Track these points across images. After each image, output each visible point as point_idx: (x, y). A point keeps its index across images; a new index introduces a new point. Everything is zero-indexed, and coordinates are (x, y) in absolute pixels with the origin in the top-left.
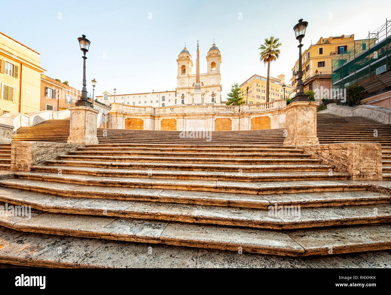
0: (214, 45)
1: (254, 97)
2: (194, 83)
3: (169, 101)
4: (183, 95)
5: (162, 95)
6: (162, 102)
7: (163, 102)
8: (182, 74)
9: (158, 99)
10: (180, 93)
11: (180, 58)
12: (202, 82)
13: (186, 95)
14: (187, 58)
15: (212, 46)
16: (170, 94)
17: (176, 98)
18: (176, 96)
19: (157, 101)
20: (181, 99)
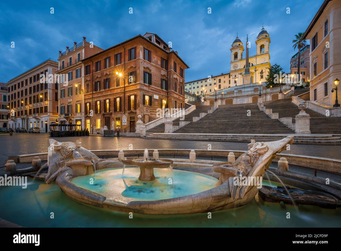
0: (263, 29)
1: (306, 67)
2: (245, 65)
3: (225, 82)
4: (235, 76)
5: (218, 78)
6: (218, 84)
7: (220, 84)
8: (234, 60)
9: (215, 81)
10: (233, 74)
11: (233, 47)
12: (252, 64)
13: (238, 76)
14: (239, 46)
15: (261, 31)
16: (224, 77)
17: (229, 79)
18: (230, 77)
19: (215, 84)
20: (234, 80)
